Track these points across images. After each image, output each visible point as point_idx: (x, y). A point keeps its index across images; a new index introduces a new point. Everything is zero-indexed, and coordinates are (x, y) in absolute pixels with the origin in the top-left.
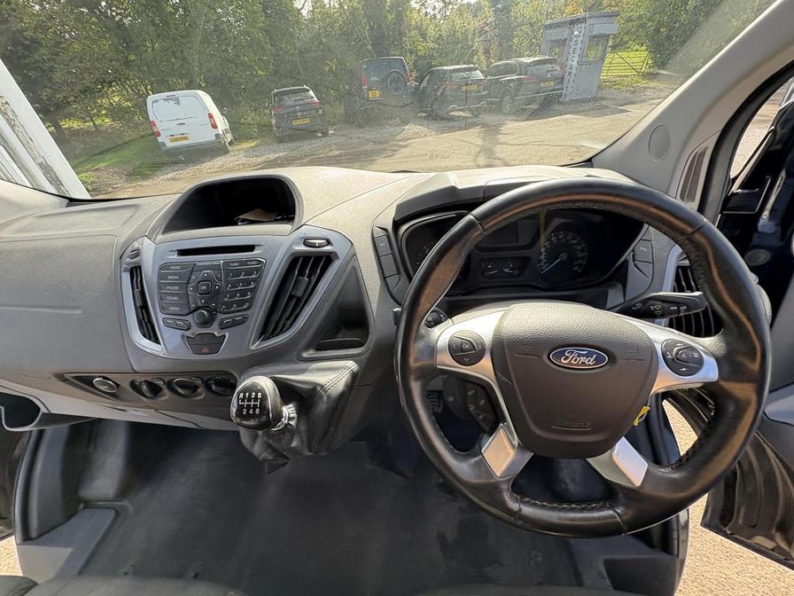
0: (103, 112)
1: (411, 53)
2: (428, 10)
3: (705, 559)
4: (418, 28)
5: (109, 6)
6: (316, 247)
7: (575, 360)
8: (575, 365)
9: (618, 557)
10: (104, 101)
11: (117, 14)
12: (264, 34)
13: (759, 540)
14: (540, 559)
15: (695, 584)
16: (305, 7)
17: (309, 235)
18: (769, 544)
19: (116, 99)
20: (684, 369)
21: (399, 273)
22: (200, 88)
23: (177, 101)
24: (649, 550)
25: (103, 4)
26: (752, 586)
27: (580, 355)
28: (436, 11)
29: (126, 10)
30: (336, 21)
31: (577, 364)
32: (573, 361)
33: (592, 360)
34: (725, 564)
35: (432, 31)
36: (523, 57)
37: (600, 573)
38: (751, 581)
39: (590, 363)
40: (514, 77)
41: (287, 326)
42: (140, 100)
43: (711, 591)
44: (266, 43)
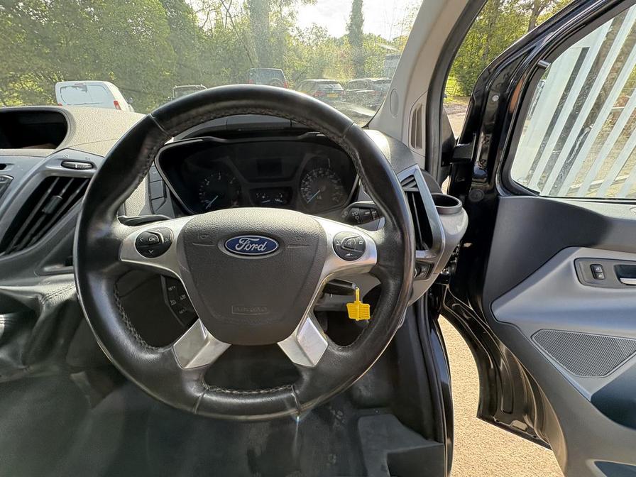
0: (16, 94)
1: (289, 67)
2: (305, 40)
3: (488, 446)
4: (295, 50)
5: (26, 7)
6: (75, 168)
7: (248, 248)
8: (247, 252)
9: (400, 450)
10: (16, 85)
11: (34, 15)
12: (170, 43)
13: (517, 424)
14: (334, 461)
15: (481, 468)
16: (205, 26)
17: (69, 157)
18: (522, 426)
19: (29, 84)
20: (349, 255)
21: (165, 196)
22: (110, 80)
23: (85, 89)
24: (424, 440)
25: (21, 4)
26: (521, 464)
27: (252, 243)
28: (311, 41)
29: (42, 11)
30: (229, 39)
31: (250, 251)
32: (246, 248)
33: (263, 246)
34: (502, 448)
35: (305, 54)
36: (373, 77)
37: (383, 467)
38: (519, 460)
39: (262, 249)
40: (366, 91)
41: (32, 242)
42: (51, 86)
43: (492, 473)
44: (171, 50)
